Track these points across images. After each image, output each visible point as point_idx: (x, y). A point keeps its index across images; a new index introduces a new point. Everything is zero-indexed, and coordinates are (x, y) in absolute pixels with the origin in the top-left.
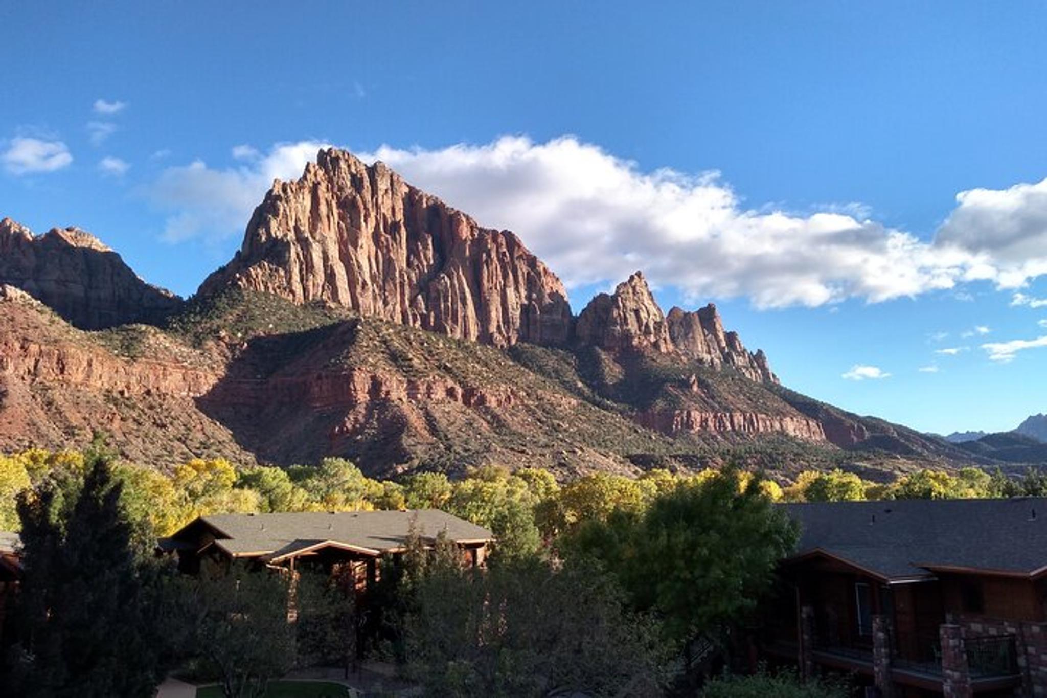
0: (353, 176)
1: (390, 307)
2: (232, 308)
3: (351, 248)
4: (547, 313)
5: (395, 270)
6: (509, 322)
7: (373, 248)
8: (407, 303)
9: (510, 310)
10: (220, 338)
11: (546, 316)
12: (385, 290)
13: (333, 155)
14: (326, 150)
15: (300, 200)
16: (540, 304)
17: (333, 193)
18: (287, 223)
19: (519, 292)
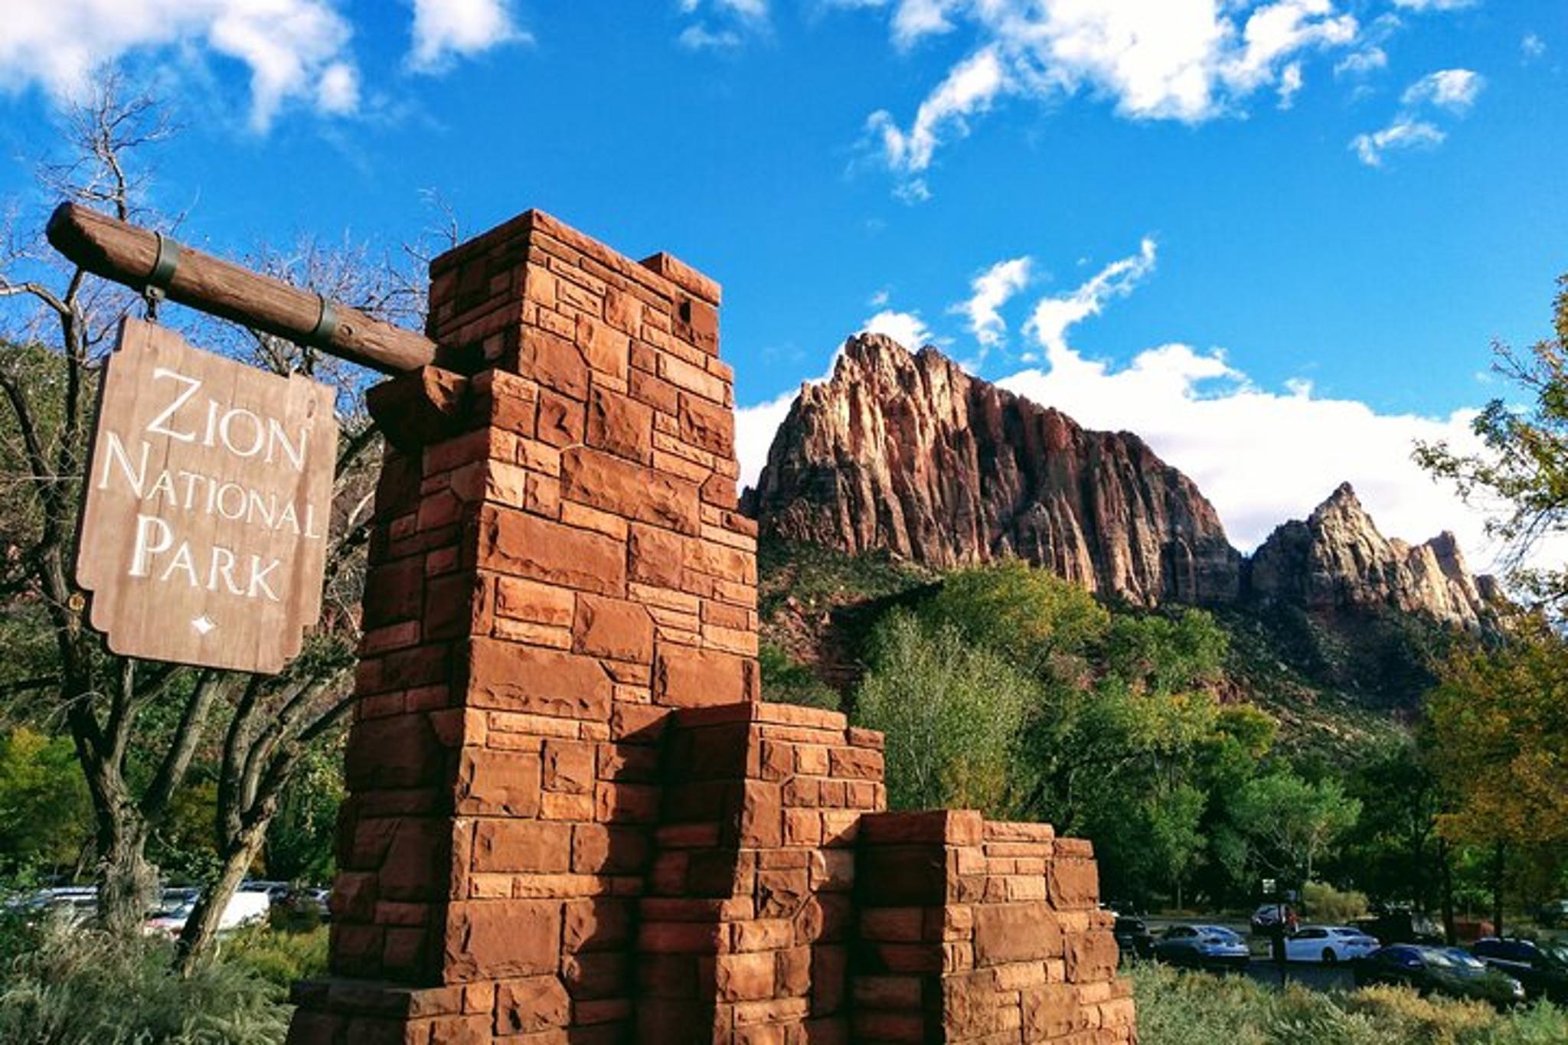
0: (900, 371)
1: (964, 556)
2: (779, 564)
3: (905, 473)
4: (1204, 554)
5: (968, 501)
6: (1143, 570)
7: (934, 472)
8: (988, 549)
9: (1145, 553)
10: (790, 608)
11: (1202, 560)
12: (956, 532)
13: (870, 343)
14: (858, 336)
15: (837, 409)
16: (1191, 541)
17: (875, 397)
18: (825, 444)
19: (1154, 524)
